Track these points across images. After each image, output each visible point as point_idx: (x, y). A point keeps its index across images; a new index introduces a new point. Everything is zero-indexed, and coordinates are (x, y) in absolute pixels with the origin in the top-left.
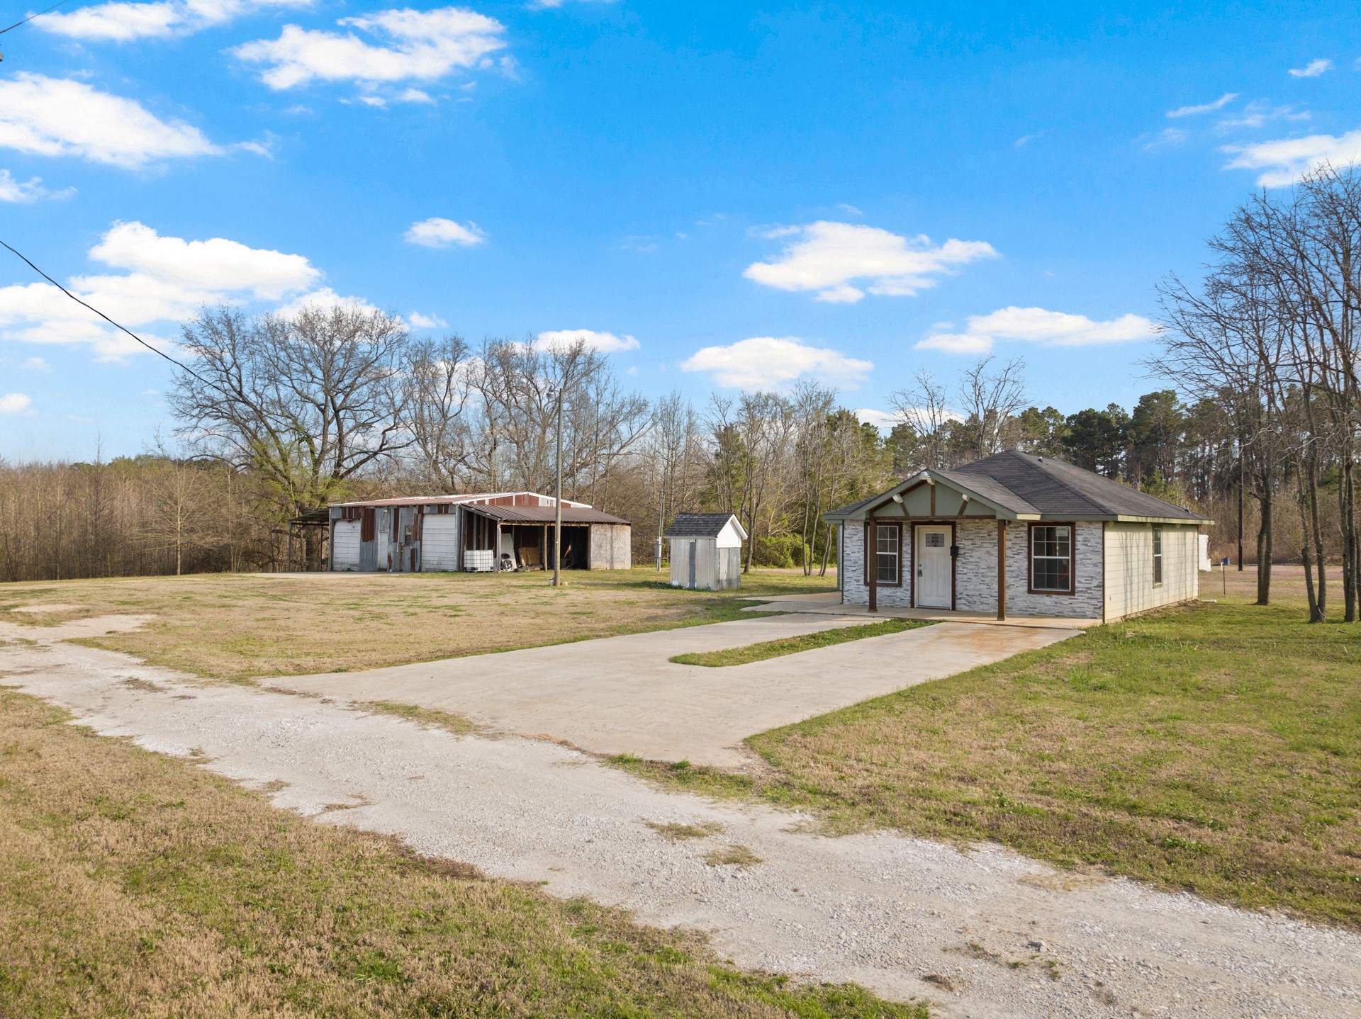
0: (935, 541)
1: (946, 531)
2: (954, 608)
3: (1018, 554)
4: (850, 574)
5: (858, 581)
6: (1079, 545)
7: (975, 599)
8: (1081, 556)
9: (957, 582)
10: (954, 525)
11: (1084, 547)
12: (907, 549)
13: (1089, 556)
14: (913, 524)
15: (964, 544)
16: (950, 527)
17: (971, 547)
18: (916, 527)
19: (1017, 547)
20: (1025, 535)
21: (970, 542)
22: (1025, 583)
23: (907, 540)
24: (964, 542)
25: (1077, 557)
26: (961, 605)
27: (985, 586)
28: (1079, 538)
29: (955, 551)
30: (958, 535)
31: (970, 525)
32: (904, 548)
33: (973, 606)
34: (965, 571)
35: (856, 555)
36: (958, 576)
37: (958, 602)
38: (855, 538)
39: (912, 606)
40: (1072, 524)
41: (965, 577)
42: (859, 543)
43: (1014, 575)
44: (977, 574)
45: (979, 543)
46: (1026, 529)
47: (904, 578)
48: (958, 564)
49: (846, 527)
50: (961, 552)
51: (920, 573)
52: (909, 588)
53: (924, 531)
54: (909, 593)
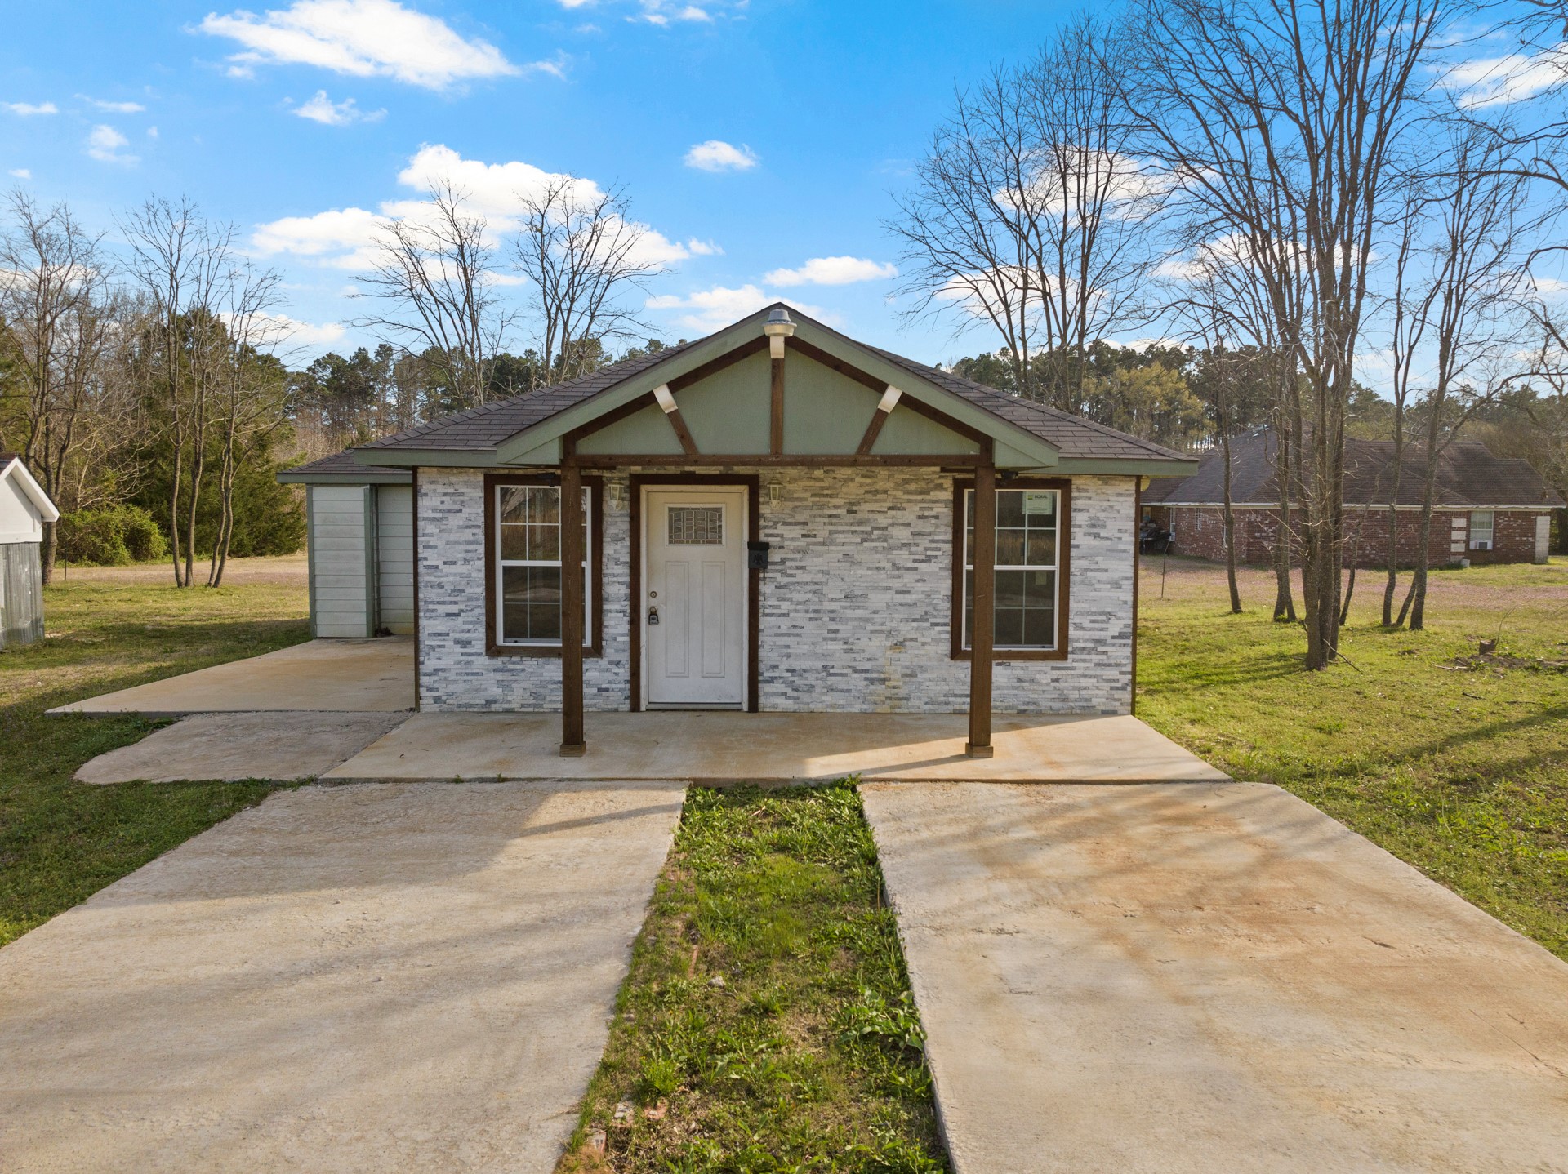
0: (686, 528)
1: (732, 502)
2: (754, 706)
3: (928, 560)
4: (441, 626)
5: (466, 643)
6: (1078, 537)
7: (811, 678)
8: (1084, 563)
9: (762, 638)
10: (753, 485)
11: (1090, 541)
12: (616, 551)
13: (1103, 562)
14: (636, 482)
15: (782, 535)
16: (744, 489)
17: (802, 543)
18: (644, 489)
19: (925, 542)
20: (945, 512)
21: (797, 531)
22: (944, 634)
23: (616, 525)
24: (780, 529)
25: (1075, 565)
26: (773, 698)
27: (838, 646)
28: (1078, 518)
29: (758, 554)
30: (764, 510)
31: (797, 482)
32: (609, 549)
33: (805, 697)
34: (785, 606)
35: (460, 568)
36: (764, 622)
37: (764, 688)
38: (455, 521)
39: (635, 707)
40: (1063, 484)
41: (785, 624)
42: (467, 535)
43: (917, 613)
44: (816, 616)
45: (822, 532)
46: (948, 495)
47: (607, 633)
48: (765, 588)
49: (425, 487)
50: (774, 556)
51: (653, 615)
52: (625, 658)
53: (660, 501)
54: (624, 672)
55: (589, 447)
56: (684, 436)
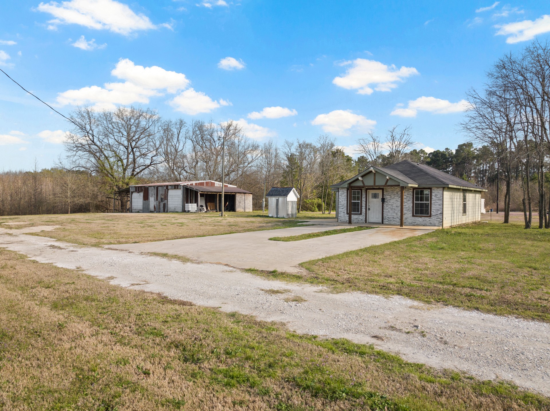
0: (375, 196)
1: (380, 192)
2: (383, 223)
3: (409, 201)
4: (341, 210)
5: (344, 212)
6: (433, 197)
7: (391, 219)
8: (434, 201)
9: (384, 213)
10: (383, 189)
11: (435, 198)
12: (364, 199)
13: (437, 201)
14: (367, 189)
15: (387, 197)
16: (381, 190)
17: (390, 198)
18: (368, 190)
19: (408, 198)
20: (411, 193)
21: (389, 197)
22: (411, 212)
23: (364, 196)
24: (387, 196)
25: (432, 202)
26: (385, 221)
27: (395, 214)
28: (433, 194)
29: (383, 200)
30: (384, 193)
31: (389, 189)
32: (363, 199)
33: (390, 222)
34: (387, 208)
35: (344, 202)
36: (384, 210)
37: (384, 220)
38: (343, 195)
39: (366, 222)
40: (430, 189)
41: (387, 211)
42: (345, 197)
43: (407, 209)
44: (392, 209)
45: (393, 196)
46: (412, 191)
47: (362, 211)
48: (385, 205)
49: (340, 191)
50: (386, 200)
51: (369, 209)
52: (365, 215)
53: (371, 192)
54: (365, 217)
55: (353, 185)
56: (363, 183)
